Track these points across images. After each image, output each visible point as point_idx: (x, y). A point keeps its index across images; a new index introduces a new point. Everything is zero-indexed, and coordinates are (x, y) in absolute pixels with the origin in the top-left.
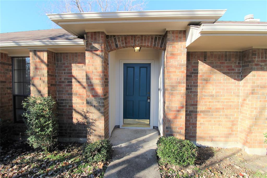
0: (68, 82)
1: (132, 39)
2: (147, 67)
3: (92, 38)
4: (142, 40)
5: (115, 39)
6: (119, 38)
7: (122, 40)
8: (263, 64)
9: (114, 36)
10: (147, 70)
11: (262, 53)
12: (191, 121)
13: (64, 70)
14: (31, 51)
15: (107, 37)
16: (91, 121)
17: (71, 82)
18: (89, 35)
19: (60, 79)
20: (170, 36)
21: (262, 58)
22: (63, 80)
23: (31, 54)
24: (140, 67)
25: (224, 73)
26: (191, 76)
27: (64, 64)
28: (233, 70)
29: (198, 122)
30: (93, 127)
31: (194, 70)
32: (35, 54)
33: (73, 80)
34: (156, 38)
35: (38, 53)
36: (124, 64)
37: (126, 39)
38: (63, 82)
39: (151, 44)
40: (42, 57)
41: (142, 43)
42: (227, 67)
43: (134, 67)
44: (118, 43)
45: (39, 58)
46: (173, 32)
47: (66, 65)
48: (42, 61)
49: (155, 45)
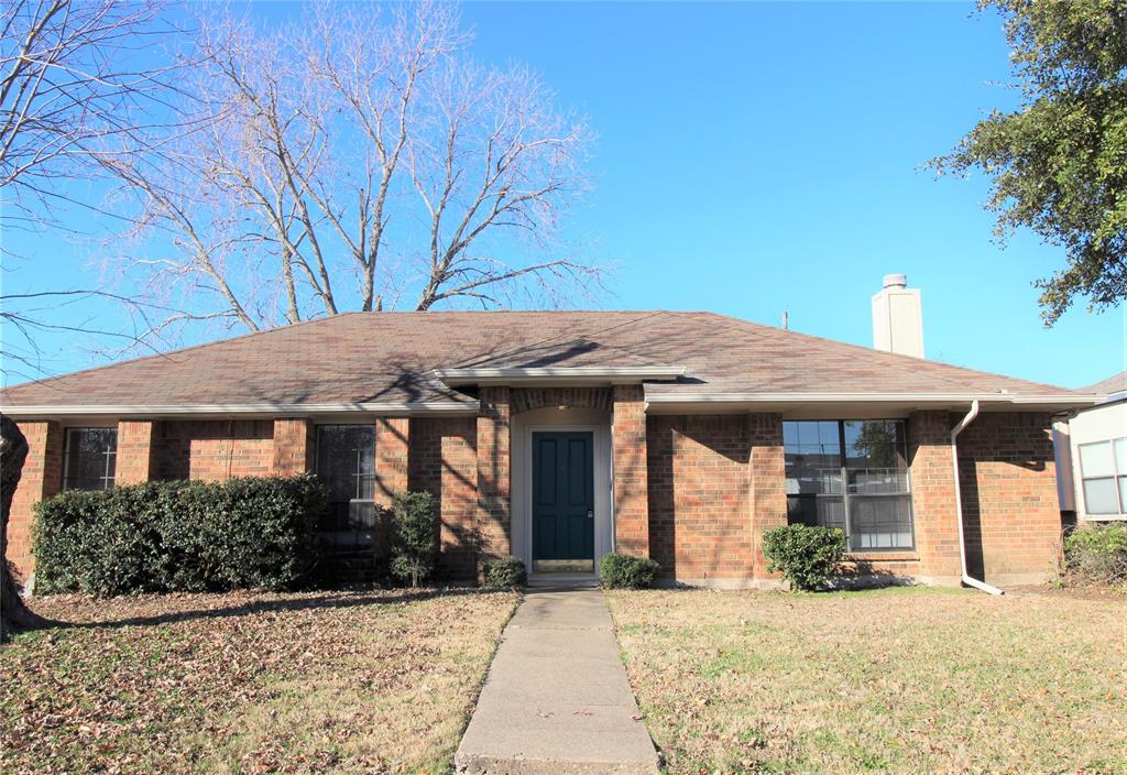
0: (434, 472)
1: (555, 395)
2: (584, 441)
3: (489, 396)
4: (573, 396)
5: (525, 394)
6: (532, 393)
7: (538, 397)
8: (769, 436)
9: (524, 389)
10: (585, 446)
11: (767, 420)
12: (666, 539)
13: (428, 449)
14: (378, 417)
15: (512, 390)
16: (484, 537)
17: (440, 472)
18: (485, 392)
19: (419, 467)
20: (618, 393)
21: (767, 426)
22: (424, 468)
23: (379, 424)
24: (570, 441)
25: (719, 452)
26: (662, 458)
27: (428, 438)
28: (733, 446)
29: (676, 543)
30: (485, 550)
31: (666, 447)
32: (387, 424)
33: (443, 469)
34: (597, 393)
35: (392, 422)
36: (533, 433)
37: (544, 394)
38: (424, 473)
39: (589, 403)
40: (398, 429)
41: (573, 401)
42: (724, 441)
43: (555, 441)
44: (530, 401)
45: (394, 431)
46: (623, 387)
47: (431, 440)
48: (399, 435)
49: (595, 405)
